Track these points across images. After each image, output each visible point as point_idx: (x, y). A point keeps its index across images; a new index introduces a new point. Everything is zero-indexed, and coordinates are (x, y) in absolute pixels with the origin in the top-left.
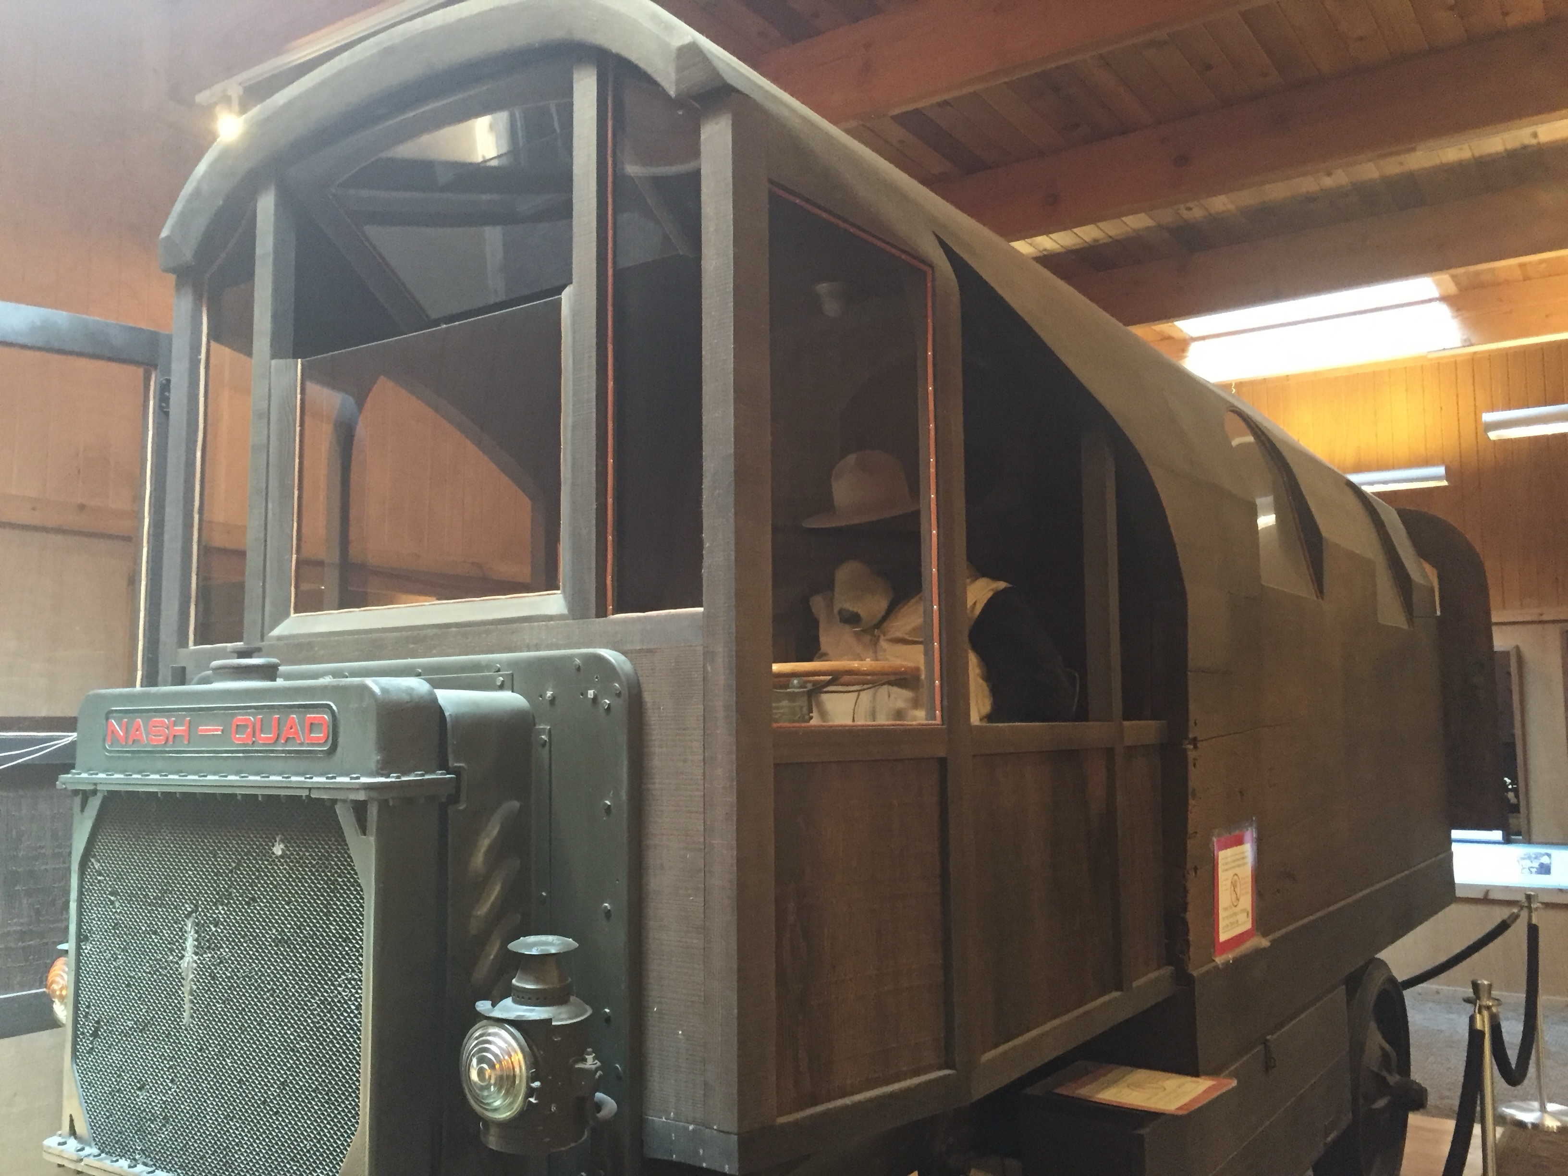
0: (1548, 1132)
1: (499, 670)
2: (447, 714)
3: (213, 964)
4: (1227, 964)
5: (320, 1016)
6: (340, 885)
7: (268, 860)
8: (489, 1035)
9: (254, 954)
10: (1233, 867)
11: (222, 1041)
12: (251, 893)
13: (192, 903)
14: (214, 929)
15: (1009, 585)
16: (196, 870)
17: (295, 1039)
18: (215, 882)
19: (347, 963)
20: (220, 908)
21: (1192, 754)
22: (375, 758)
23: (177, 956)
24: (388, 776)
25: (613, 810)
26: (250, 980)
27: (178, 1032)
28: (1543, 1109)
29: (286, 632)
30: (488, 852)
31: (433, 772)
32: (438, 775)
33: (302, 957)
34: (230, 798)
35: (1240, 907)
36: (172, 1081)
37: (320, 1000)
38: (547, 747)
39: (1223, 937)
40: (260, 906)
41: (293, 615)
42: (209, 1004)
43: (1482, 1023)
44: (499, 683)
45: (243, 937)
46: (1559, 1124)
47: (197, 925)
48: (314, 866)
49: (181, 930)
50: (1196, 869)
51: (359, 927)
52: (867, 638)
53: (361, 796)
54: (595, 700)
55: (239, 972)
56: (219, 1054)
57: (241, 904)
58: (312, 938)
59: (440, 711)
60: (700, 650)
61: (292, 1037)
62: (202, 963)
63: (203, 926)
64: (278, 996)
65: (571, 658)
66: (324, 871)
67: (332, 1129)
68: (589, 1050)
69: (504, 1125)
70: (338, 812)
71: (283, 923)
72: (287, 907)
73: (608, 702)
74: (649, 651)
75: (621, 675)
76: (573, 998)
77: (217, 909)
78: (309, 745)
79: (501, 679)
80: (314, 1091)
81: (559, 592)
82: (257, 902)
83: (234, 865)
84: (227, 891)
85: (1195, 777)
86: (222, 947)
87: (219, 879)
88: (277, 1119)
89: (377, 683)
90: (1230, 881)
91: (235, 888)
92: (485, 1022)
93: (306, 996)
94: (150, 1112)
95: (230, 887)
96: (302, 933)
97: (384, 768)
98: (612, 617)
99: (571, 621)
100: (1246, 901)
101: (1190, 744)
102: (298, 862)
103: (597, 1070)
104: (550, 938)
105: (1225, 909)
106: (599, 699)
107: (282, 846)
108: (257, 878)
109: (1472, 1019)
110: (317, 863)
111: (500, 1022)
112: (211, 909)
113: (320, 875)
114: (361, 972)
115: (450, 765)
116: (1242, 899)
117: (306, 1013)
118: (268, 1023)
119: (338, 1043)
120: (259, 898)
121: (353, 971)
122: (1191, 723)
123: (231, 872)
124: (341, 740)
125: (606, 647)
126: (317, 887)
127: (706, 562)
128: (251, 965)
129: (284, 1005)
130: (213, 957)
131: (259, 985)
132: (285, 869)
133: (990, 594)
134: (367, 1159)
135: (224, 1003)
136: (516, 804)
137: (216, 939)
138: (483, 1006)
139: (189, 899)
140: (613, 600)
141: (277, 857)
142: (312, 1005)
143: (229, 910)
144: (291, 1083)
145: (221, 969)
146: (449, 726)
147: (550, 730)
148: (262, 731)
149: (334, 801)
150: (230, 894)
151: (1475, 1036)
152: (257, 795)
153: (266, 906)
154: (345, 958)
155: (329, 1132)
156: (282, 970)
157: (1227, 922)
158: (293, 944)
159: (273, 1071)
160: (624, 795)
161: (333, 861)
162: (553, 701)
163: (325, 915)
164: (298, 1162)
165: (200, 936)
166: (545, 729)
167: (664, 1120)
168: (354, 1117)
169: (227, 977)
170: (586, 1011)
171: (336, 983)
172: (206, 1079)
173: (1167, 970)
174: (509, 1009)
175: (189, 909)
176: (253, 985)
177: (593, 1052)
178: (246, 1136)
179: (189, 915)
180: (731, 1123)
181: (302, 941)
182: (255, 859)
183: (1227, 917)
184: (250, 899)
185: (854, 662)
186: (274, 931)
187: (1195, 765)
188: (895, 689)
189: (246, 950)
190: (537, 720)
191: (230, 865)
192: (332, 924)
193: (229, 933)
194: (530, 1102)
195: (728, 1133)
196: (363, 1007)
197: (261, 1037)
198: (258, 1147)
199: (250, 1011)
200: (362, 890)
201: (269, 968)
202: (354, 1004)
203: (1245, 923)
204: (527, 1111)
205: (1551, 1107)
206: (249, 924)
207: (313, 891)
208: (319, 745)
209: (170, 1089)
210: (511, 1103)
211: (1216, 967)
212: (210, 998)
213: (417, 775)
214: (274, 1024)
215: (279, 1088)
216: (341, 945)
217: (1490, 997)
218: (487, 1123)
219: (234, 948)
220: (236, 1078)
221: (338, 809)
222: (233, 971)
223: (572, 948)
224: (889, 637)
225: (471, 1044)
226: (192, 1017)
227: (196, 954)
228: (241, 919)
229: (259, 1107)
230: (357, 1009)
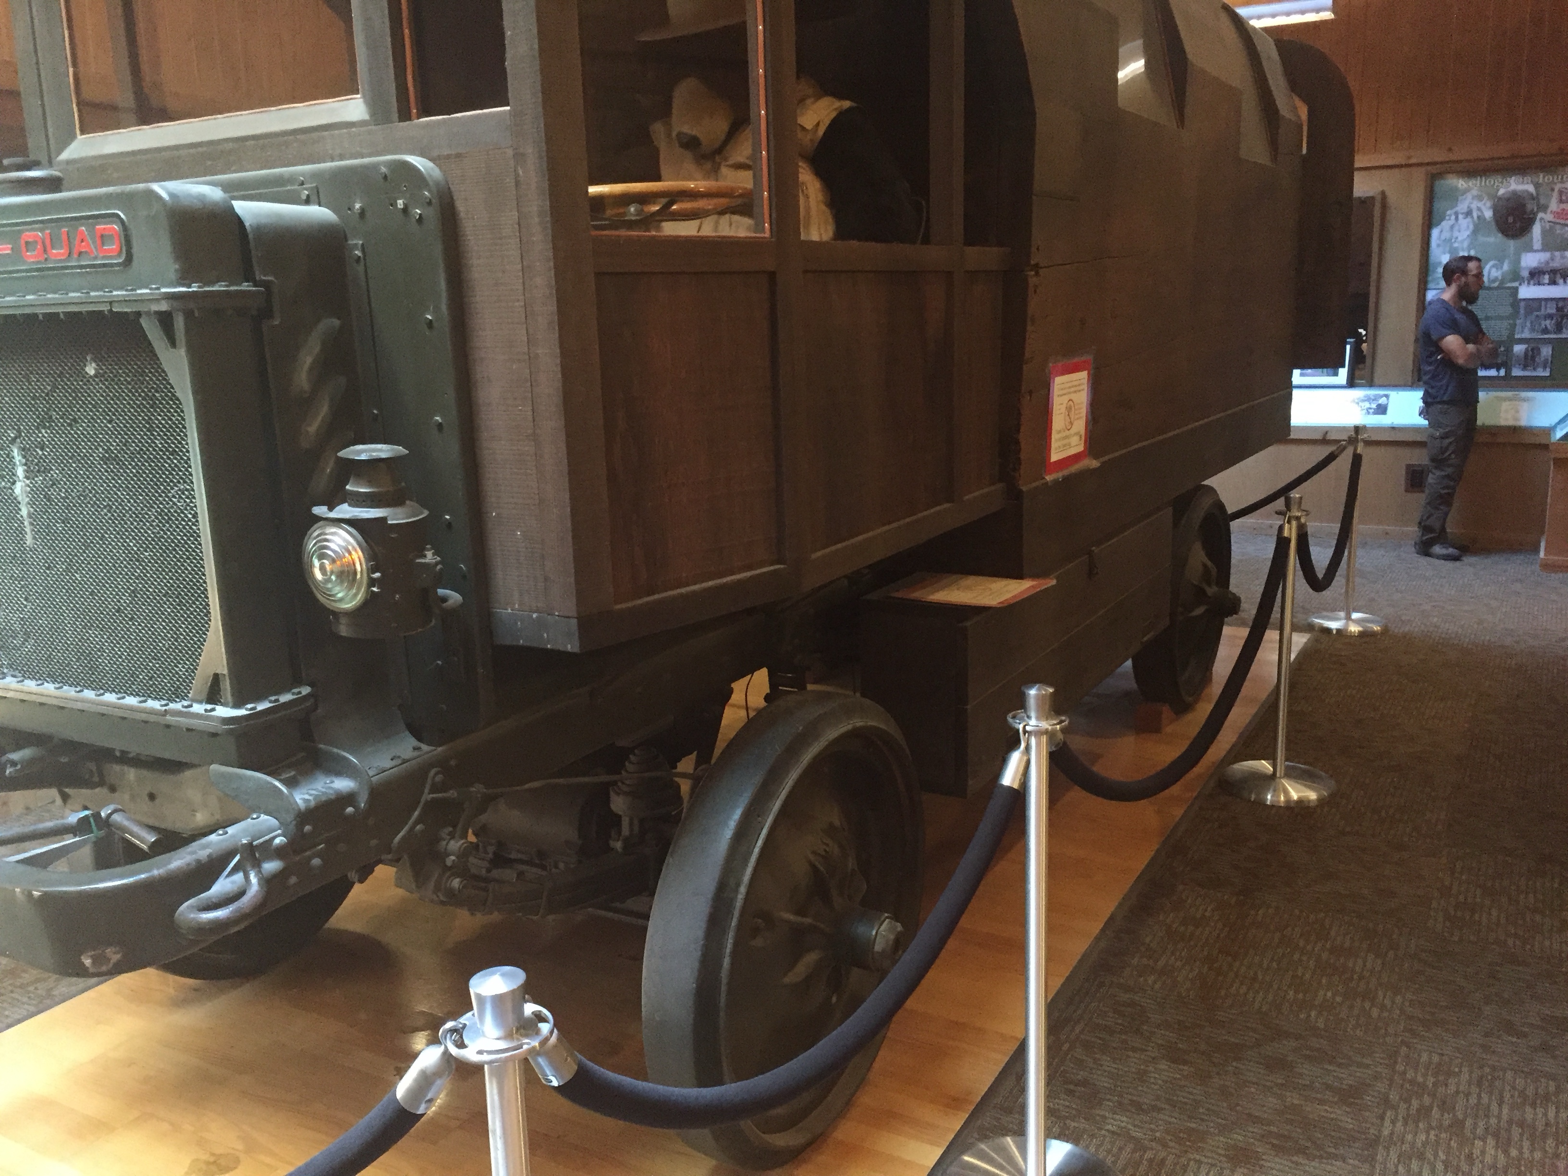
0: (1351, 636)
1: (302, 184)
2: (247, 224)
3: (46, 487)
4: (1056, 482)
5: (159, 526)
6: (158, 400)
7: (82, 381)
8: (326, 534)
9: (85, 474)
10: (1070, 393)
11: (68, 557)
12: (71, 415)
13: (14, 428)
14: (40, 453)
15: (854, 104)
16: (12, 395)
17: (139, 550)
18: (34, 406)
19: (178, 474)
20: (43, 431)
21: (1033, 280)
22: (172, 268)
23: (9, 481)
24: (190, 287)
25: (435, 324)
26: (85, 499)
27: (24, 553)
28: (1348, 618)
29: (75, 156)
30: (311, 369)
31: (240, 284)
32: (245, 286)
33: (132, 472)
34: (31, 318)
35: (1073, 431)
36: (26, 599)
37: (157, 511)
38: (362, 263)
39: (1055, 457)
40: (82, 426)
41: (79, 137)
42: (48, 524)
43: (1291, 532)
44: (304, 197)
45: (71, 458)
46: (1361, 629)
47: (23, 450)
48: (129, 383)
49: (8, 456)
50: (1030, 393)
51: (184, 440)
52: (708, 165)
53: (164, 307)
54: (405, 210)
55: (72, 491)
56: (67, 570)
57: (63, 425)
58: (139, 453)
59: (239, 221)
60: (510, 152)
61: (135, 549)
62: (35, 486)
63: (29, 450)
64: (115, 512)
65: (375, 166)
66: (140, 388)
67: (187, 628)
68: (428, 546)
69: (348, 614)
70: (144, 325)
71: (108, 441)
72: (109, 426)
73: (419, 212)
74: (458, 156)
75: (431, 183)
76: (408, 502)
77: (40, 432)
78: (104, 258)
79: (306, 192)
80: (164, 596)
81: (359, 96)
82: (78, 423)
83: (49, 388)
84: (47, 414)
85: (1034, 305)
86: (52, 469)
87: (36, 403)
88: (134, 624)
89: (163, 188)
90: (1065, 405)
91: (55, 411)
92: (321, 523)
93: (142, 509)
94: (11, 629)
95: (49, 410)
96: (129, 450)
97: (184, 278)
98: (416, 121)
99: (373, 127)
100: (1080, 426)
101: (1031, 270)
102: (113, 380)
103: (437, 564)
104: (379, 446)
105: (1059, 432)
106: (410, 209)
107: (94, 365)
108: (74, 399)
109: (1281, 528)
110: (132, 380)
111: (338, 522)
112: (34, 433)
113: (137, 391)
114: (192, 483)
115: (257, 278)
116: (1076, 423)
117: (145, 525)
118: (110, 537)
119: (181, 550)
120: (80, 418)
121: (185, 482)
122: (1034, 249)
123: (47, 395)
124: (135, 250)
125: (412, 153)
126: (136, 404)
127: (509, 55)
128: (83, 484)
129: (123, 520)
130: (45, 479)
131: (95, 503)
132: (101, 388)
133: (834, 115)
134: (223, 650)
135: (63, 523)
136: (336, 322)
137: (45, 462)
138: (320, 510)
139: (11, 425)
140: (417, 104)
141: (91, 377)
142: (150, 517)
143: (52, 433)
144: (141, 590)
145: (55, 491)
146: (251, 236)
147: (363, 245)
148: (53, 248)
149: (138, 314)
150: (51, 417)
151: (1282, 544)
152: (58, 314)
153: (88, 426)
154: (175, 471)
155: (185, 631)
156: (115, 487)
157: (1060, 443)
158: (121, 460)
159: (122, 581)
160: (444, 308)
161: (148, 376)
162: (362, 213)
163: (148, 430)
164: (160, 660)
165: (27, 460)
166: (356, 244)
167: (510, 611)
168: (206, 616)
169: (62, 498)
170: (422, 513)
171: (170, 495)
172: (59, 594)
173: (999, 486)
174: (345, 511)
175: (12, 435)
176: (89, 503)
177: (432, 549)
178: (106, 642)
179: (13, 441)
180: (570, 607)
181: (130, 457)
182: (69, 380)
183: (1060, 440)
184: (71, 420)
185: (689, 183)
186: (101, 450)
187: (1035, 292)
188: (736, 218)
189: (76, 470)
190: (349, 235)
191: (45, 388)
192: (156, 439)
193: (56, 455)
194: (373, 592)
195: (568, 617)
196: (199, 515)
197: (105, 551)
198: (120, 650)
199: (90, 528)
200: (181, 404)
201: (102, 486)
202: (190, 513)
203: (1076, 446)
204: (370, 601)
205: (1355, 616)
206: (75, 444)
207: (133, 408)
208: (111, 258)
209: (26, 606)
210: (356, 595)
211: (1047, 483)
212: (48, 518)
213: (220, 286)
214: (116, 537)
215: (130, 596)
216: (169, 458)
217: (1299, 508)
218: (336, 614)
219: (63, 470)
220: (87, 591)
221: (144, 322)
222: (67, 491)
223: (402, 454)
224: (731, 162)
225: (311, 545)
226: (34, 538)
227: (27, 478)
228: (65, 440)
229: (115, 615)
230: (194, 517)
